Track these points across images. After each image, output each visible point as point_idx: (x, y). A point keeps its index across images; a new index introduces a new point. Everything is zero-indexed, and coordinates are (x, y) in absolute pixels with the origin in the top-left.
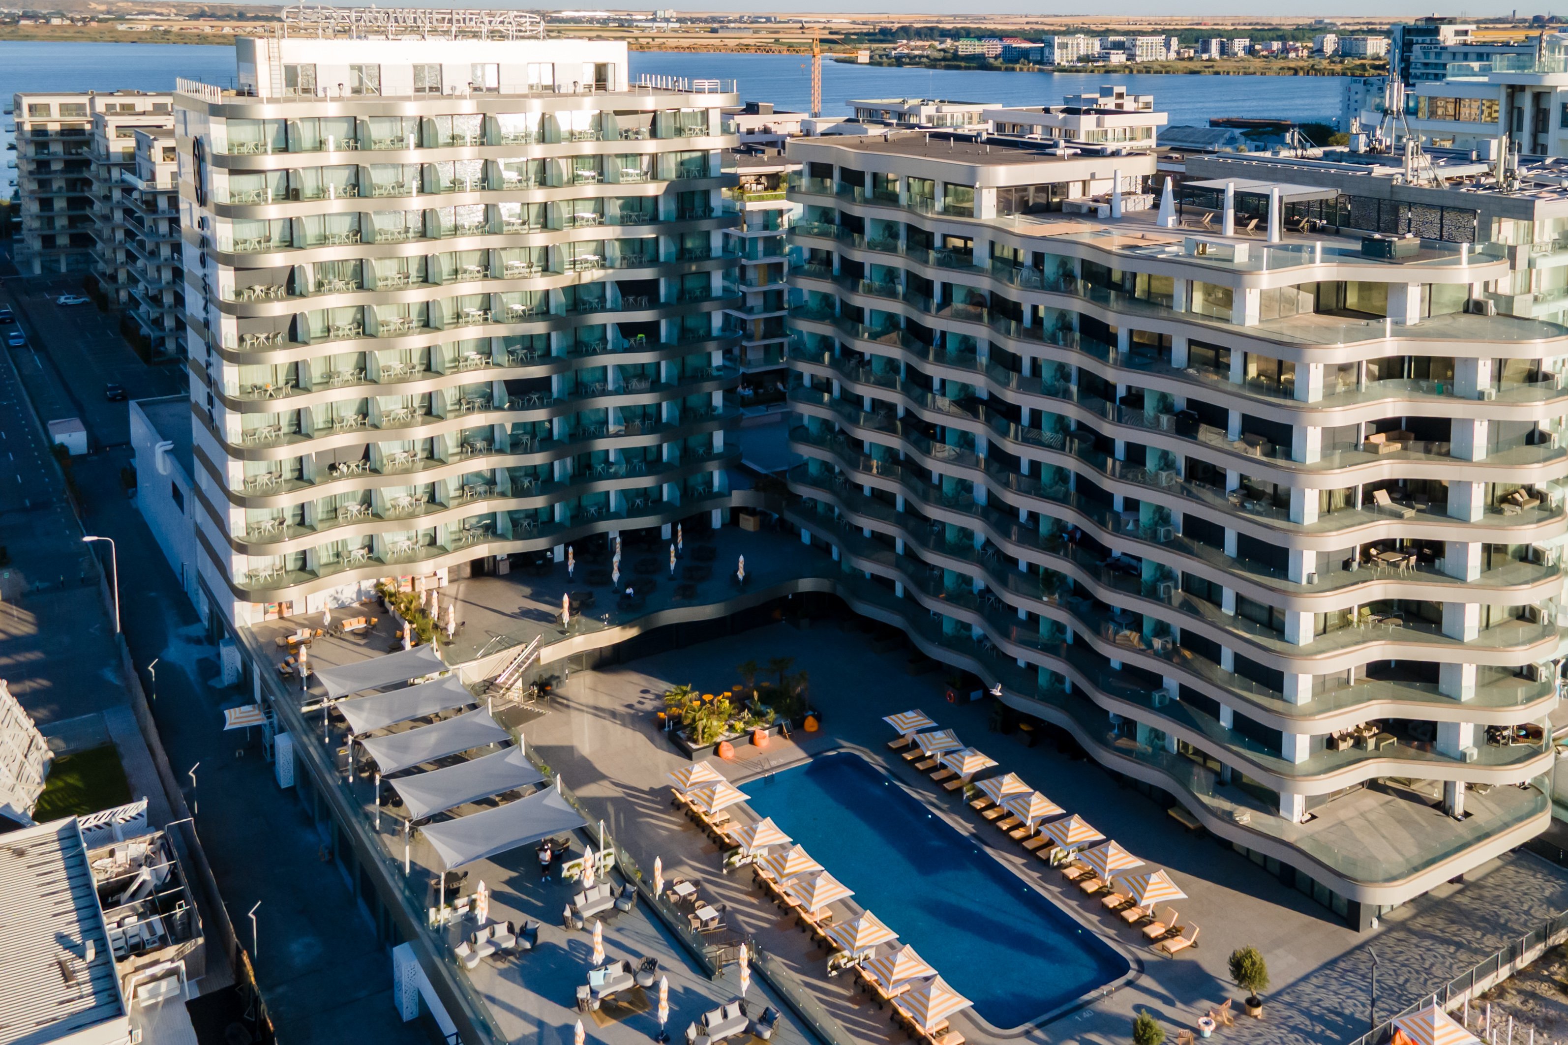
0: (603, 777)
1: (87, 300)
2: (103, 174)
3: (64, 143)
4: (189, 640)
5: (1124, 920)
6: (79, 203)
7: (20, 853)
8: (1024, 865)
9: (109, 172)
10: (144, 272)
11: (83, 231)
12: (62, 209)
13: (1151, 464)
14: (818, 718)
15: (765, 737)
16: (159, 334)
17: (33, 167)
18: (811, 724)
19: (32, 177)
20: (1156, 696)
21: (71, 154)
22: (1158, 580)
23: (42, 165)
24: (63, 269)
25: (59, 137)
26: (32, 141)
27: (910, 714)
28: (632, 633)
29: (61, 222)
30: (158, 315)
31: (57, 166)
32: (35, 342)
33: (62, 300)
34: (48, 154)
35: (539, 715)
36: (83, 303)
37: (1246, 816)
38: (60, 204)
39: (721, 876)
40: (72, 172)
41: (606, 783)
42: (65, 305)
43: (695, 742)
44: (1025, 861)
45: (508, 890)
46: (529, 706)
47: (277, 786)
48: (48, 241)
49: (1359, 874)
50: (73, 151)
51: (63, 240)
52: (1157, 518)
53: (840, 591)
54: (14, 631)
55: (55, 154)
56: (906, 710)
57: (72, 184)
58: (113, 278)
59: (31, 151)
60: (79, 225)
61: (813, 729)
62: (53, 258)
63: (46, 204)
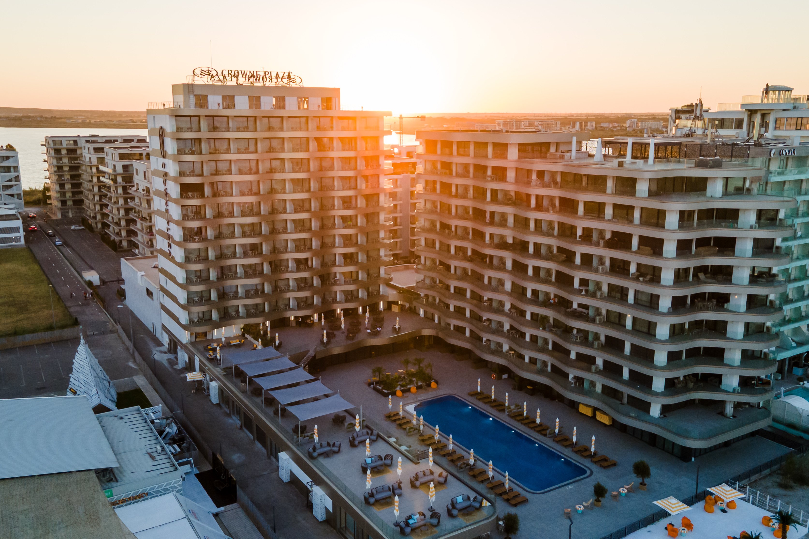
1: (84, 227)
2: (88, 170)
3: (68, 158)
4: (161, 352)
5: (582, 456)
6: (77, 185)
7: (121, 418)
9: (91, 169)
10: (111, 212)
11: (79, 198)
12: (69, 188)
13: (595, 262)
14: (437, 383)
16: (120, 238)
17: (56, 169)
18: (434, 384)
19: (56, 174)
20: (593, 367)
21: (72, 163)
22: (596, 316)
23: (60, 168)
24: (71, 216)
25: (66, 156)
26: (55, 157)
29: (69, 195)
30: (118, 231)
31: (66, 169)
32: (65, 243)
33: (73, 227)
34: (62, 163)
36: (82, 229)
38: (68, 186)
40: (72, 171)
42: (74, 230)
47: (212, 403)
48: (64, 203)
50: (73, 162)
51: (70, 203)
52: (596, 288)
53: (441, 335)
55: (65, 163)
57: (72, 177)
58: (95, 218)
59: (55, 162)
60: (76, 196)
61: (435, 387)
62: (66, 211)
63: (62, 186)
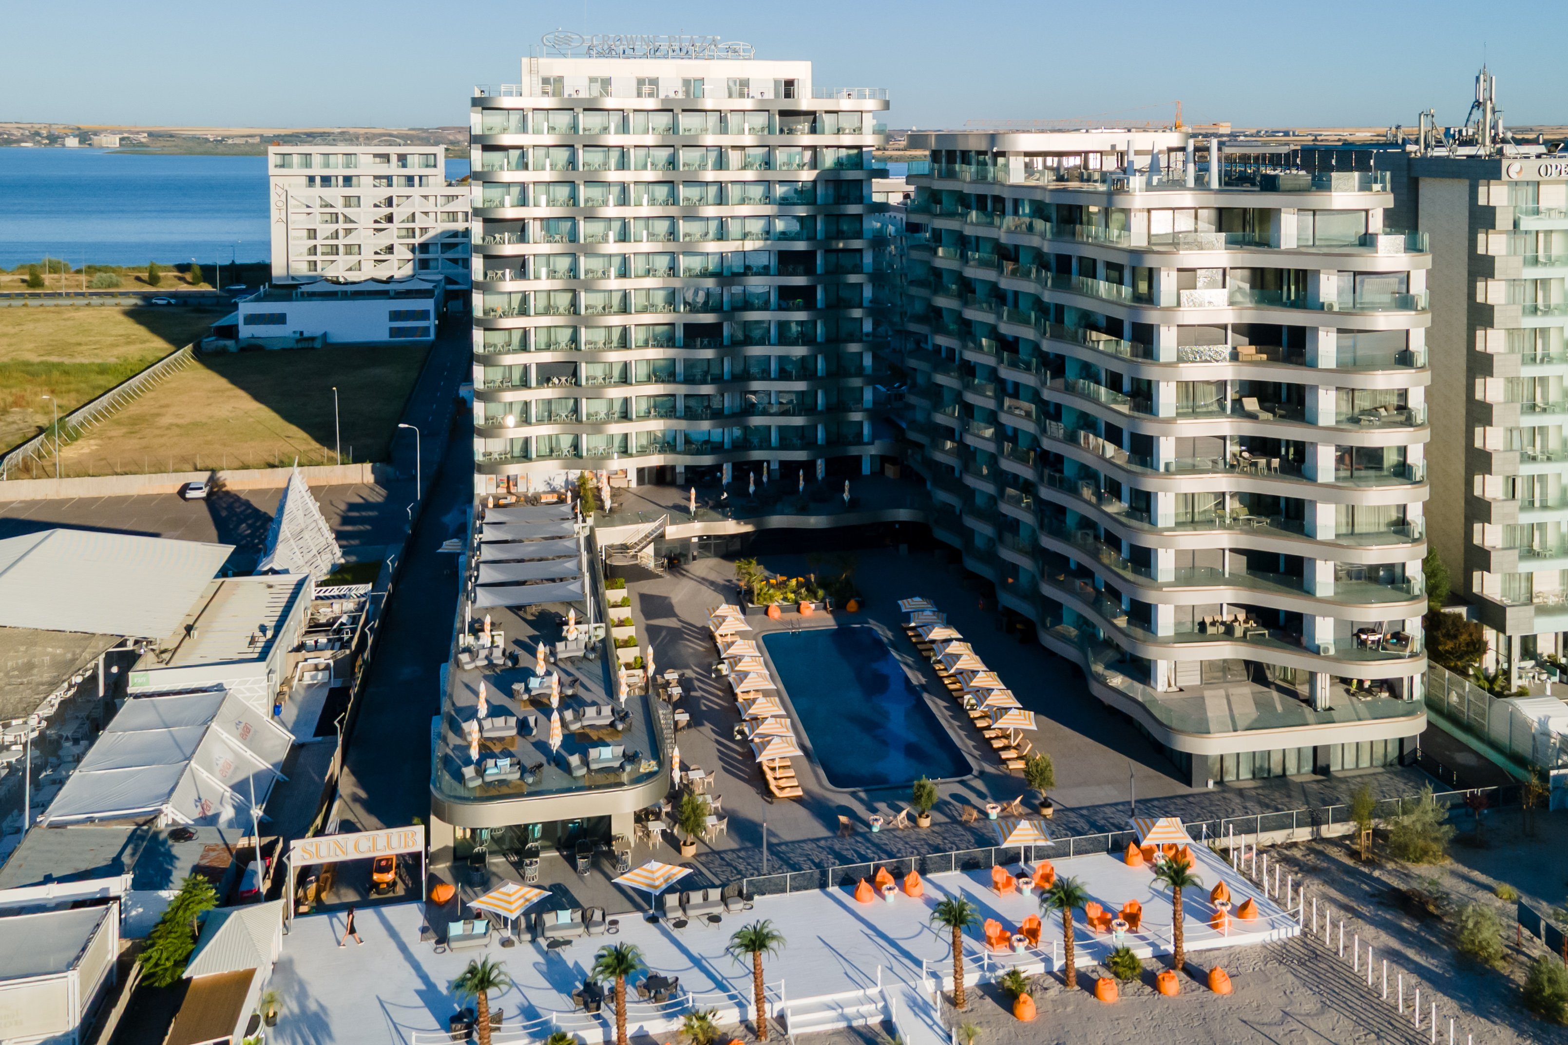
0: (675, 615)
5: (991, 745)
7: (270, 587)
8: (945, 707)
14: (861, 605)
15: (809, 608)
18: (852, 605)
27: (917, 599)
28: (747, 528)
35: (661, 577)
37: (1117, 681)
39: (710, 678)
41: (675, 619)
43: (752, 603)
44: (946, 704)
45: (527, 640)
46: (659, 571)
49: (1175, 724)
53: (930, 522)
54: (371, 499)
56: (914, 596)
61: (852, 610)
